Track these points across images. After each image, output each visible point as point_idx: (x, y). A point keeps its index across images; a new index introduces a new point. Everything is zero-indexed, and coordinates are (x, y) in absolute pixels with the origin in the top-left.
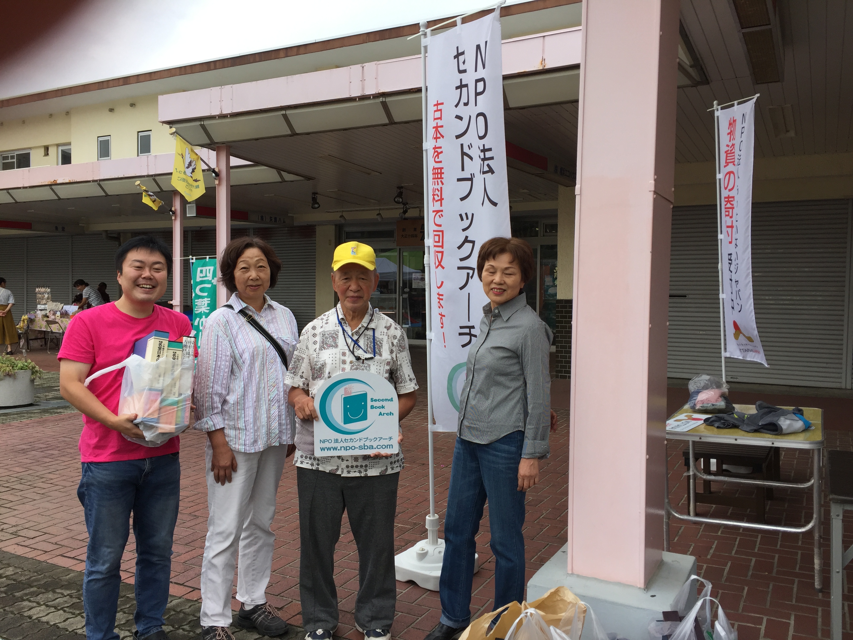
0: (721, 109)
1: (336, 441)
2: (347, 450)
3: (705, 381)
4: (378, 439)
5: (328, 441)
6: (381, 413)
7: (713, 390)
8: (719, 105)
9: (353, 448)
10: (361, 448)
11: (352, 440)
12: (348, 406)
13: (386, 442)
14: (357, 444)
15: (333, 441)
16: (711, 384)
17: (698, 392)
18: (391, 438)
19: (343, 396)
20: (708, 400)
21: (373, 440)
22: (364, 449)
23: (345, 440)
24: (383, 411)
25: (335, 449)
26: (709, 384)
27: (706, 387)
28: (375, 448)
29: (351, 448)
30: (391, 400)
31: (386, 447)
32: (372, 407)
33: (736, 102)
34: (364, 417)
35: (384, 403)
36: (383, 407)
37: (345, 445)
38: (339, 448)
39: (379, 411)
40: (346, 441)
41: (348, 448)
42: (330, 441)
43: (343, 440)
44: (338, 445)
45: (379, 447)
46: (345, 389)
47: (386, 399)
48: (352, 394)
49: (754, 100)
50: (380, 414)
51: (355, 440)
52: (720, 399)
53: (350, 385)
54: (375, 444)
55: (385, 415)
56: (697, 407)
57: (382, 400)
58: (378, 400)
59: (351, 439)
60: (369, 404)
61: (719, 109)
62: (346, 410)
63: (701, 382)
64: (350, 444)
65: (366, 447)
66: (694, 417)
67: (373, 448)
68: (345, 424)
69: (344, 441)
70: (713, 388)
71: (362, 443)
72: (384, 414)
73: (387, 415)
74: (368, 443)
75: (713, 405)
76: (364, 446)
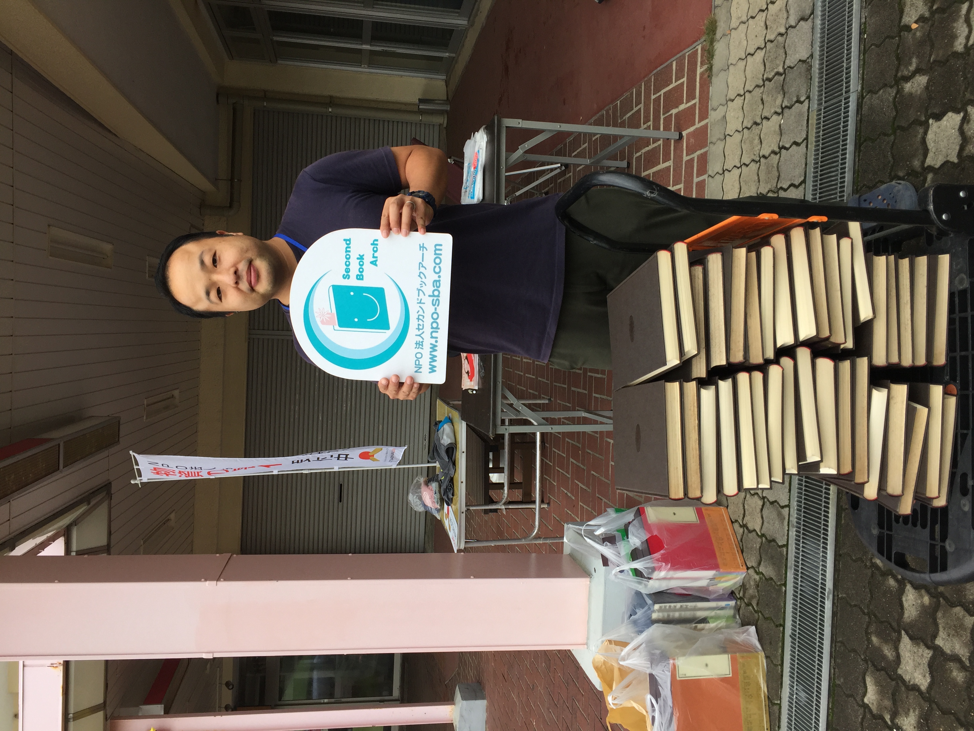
0: (141, 476)
1: (419, 345)
2: (437, 328)
3: (414, 497)
4: (422, 270)
5: (418, 359)
6: (371, 263)
7: (422, 492)
8: (136, 479)
9: (435, 316)
10: (436, 303)
11: (421, 317)
12: (356, 320)
13: (430, 256)
14: (429, 309)
15: (420, 350)
16: (417, 493)
17: (425, 506)
18: (422, 247)
19: (337, 327)
20: (431, 498)
21: (424, 280)
22: (438, 296)
23: (419, 329)
24: (368, 259)
25: (434, 348)
26: (417, 494)
27: (420, 498)
28: (439, 277)
29: (435, 321)
30: (348, 241)
31: (438, 256)
32: (360, 277)
33: (135, 467)
34: (379, 293)
35: (354, 256)
36: (361, 258)
37: (428, 330)
38: (433, 341)
39: (367, 266)
40: (421, 327)
41: (435, 325)
42: (419, 356)
43: (419, 333)
44: (428, 342)
45: (437, 270)
46: (323, 322)
47: (346, 251)
48: (334, 311)
49: (136, 455)
50: (374, 263)
51: (421, 313)
52: (430, 487)
53: (316, 315)
54: (431, 277)
55: (376, 255)
56: (439, 507)
57: (348, 258)
58: (348, 265)
59: (418, 319)
60: (353, 282)
61: (140, 478)
62: (363, 325)
63: (415, 502)
64: (428, 321)
65: (436, 293)
66: (446, 513)
67: (439, 281)
68: (388, 328)
69: (421, 331)
70: (420, 492)
71: (428, 301)
72: (374, 257)
73: (376, 251)
74: (429, 289)
75: (436, 493)
76: (434, 296)
